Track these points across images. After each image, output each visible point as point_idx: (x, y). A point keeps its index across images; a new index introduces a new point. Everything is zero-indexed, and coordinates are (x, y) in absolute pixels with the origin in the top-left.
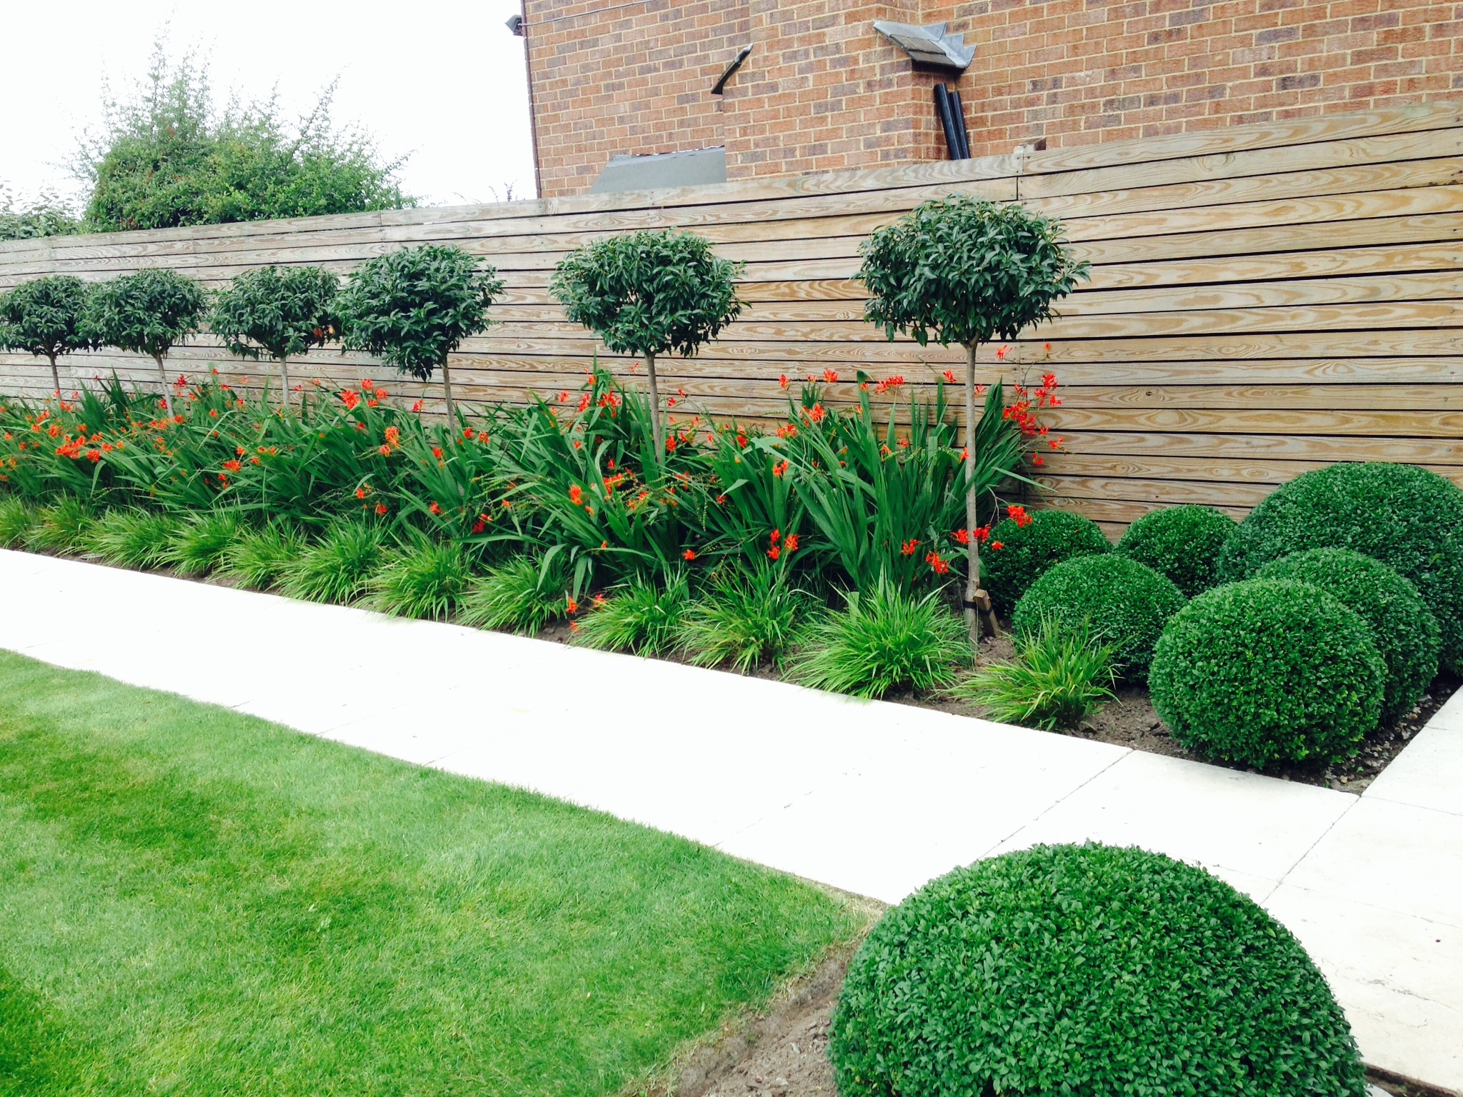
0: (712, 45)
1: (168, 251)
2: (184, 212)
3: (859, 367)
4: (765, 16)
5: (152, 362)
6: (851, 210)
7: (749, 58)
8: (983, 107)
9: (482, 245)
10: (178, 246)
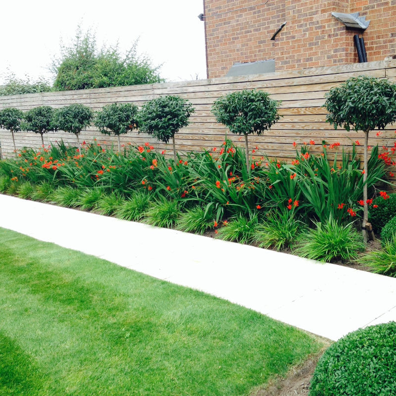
0: (271, 22)
1: (81, 98)
2: (87, 84)
3: (323, 139)
4: (291, 12)
5: (75, 136)
6: (321, 81)
7: (285, 27)
8: (372, 43)
9: (188, 95)
10: (84, 96)
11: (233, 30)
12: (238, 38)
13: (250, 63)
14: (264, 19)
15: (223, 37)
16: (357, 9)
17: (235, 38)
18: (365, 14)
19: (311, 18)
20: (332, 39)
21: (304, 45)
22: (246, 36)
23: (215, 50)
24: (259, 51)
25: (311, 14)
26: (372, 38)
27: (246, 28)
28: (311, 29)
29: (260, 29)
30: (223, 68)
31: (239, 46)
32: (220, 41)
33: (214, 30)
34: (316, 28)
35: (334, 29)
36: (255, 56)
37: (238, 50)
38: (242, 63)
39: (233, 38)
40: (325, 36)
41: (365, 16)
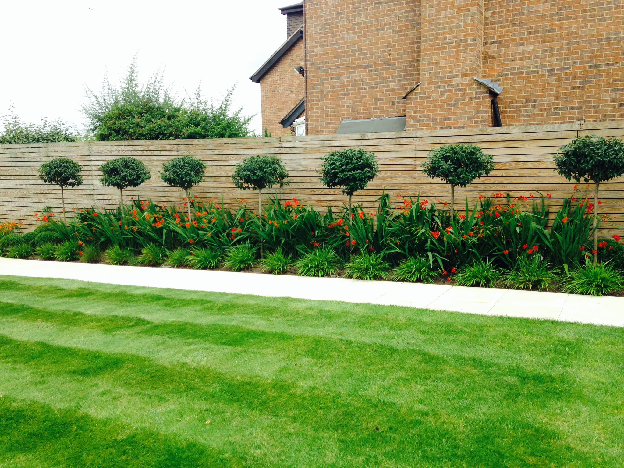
2: (162, 134)
3: (507, 192)
11: (342, 86)
12: (349, 94)
13: (363, 120)
14: (383, 78)
15: (329, 92)
16: (489, 76)
17: (345, 94)
18: (499, 80)
19: (450, 81)
20: (474, 101)
21: (442, 106)
22: (359, 93)
23: (317, 104)
24: (375, 108)
25: (450, 77)
26: (506, 103)
27: (360, 84)
28: (450, 91)
29: (377, 87)
30: (327, 124)
31: (349, 102)
32: (325, 96)
33: (317, 85)
34: (456, 90)
35: (476, 93)
36: (370, 113)
37: (348, 106)
38: (353, 119)
39: (341, 94)
40: (466, 98)
41: (498, 83)
